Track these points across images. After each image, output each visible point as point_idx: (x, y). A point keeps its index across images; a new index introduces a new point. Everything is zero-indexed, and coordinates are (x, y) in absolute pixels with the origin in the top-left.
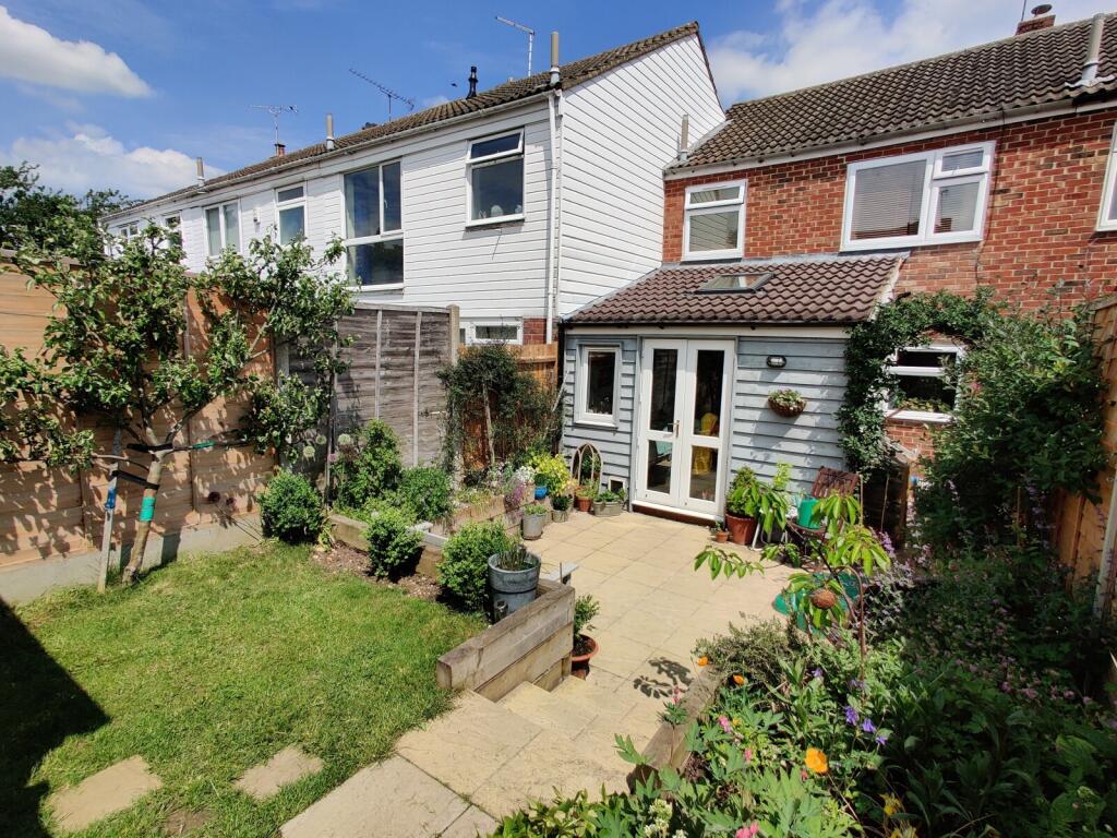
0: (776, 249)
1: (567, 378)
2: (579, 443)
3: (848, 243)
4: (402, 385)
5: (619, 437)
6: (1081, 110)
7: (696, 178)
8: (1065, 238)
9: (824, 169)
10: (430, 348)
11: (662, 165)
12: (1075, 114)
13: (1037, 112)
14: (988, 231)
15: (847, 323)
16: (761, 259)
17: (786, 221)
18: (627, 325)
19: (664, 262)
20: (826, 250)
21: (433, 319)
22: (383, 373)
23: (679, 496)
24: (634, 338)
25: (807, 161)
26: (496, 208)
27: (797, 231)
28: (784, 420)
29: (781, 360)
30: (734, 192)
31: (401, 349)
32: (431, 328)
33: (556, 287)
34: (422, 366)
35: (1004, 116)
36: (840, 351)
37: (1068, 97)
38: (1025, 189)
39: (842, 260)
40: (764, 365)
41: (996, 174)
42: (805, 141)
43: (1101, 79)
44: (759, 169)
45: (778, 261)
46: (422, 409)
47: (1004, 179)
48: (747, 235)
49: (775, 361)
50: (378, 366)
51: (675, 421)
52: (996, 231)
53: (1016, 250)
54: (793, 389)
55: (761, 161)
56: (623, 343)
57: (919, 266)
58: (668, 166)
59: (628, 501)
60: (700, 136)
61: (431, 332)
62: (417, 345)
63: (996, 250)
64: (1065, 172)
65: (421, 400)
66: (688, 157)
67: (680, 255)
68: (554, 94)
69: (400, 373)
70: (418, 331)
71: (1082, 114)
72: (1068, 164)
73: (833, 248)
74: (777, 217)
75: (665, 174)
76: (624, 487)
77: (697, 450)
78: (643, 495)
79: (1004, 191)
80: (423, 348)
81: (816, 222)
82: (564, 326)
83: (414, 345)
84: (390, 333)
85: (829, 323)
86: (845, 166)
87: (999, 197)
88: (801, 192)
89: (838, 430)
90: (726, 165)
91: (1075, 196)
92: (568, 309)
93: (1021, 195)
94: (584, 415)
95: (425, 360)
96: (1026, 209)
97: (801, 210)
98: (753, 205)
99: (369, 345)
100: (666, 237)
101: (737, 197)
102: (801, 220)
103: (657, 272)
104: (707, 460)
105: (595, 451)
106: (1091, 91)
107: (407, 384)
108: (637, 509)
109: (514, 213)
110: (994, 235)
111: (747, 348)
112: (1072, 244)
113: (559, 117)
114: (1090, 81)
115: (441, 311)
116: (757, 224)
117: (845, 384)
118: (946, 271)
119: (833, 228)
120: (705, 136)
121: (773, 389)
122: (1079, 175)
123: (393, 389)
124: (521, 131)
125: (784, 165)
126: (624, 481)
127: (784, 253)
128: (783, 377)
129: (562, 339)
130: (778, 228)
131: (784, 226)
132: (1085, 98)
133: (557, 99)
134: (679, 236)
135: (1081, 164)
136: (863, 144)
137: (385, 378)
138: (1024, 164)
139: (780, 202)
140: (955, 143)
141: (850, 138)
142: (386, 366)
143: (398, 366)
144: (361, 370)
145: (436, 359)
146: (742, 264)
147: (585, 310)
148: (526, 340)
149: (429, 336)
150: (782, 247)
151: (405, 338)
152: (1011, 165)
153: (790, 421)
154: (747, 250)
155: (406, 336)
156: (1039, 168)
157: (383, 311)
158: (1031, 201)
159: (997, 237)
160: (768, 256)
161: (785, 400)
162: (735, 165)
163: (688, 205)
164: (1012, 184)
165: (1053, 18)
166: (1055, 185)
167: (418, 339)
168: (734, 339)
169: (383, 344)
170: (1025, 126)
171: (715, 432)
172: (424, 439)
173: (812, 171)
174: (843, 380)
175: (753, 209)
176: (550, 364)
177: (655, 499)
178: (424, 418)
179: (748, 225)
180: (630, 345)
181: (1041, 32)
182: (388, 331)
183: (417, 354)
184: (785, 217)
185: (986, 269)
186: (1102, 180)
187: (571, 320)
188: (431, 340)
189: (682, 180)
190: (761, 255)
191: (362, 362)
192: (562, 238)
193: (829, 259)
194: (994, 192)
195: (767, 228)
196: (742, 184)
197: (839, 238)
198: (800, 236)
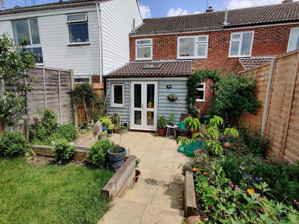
0: (161, 58)
1: (108, 93)
2: (113, 113)
3: (179, 57)
4: (55, 96)
5: (125, 110)
6: (225, 30)
7: (138, 37)
8: (223, 59)
9: (172, 38)
10: (64, 84)
11: (129, 32)
12: (223, 31)
13: (216, 29)
14: (208, 56)
15: (187, 76)
16: (157, 60)
17: (163, 51)
18: (126, 77)
19: (130, 61)
20: (173, 59)
21: (64, 73)
22: (47, 92)
23: (144, 125)
24: (128, 81)
25: (168, 35)
26: (78, 40)
27: (166, 53)
28: (171, 102)
29: (170, 86)
30: (149, 42)
31: (53, 84)
32: (64, 77)
33: (102, 66)
34: (62, 90)
35: (210, 29)
36: (185, 83)
37: (222, 26)
38: (215, 47)
39: (178, 61)
40: (166, 88)
41: (209, 43)
42: (167, 30)
43: (227, 23)
44: (155, 36)
45: (162, 61)
46: (63, 105)
47: (211, 44)
48: (153, 54)
49: (169, 86)
50: (45, 90)
51: (142, 105)
52: (210, 56)
53: (214, 61)
54: (174, 94)
55: (156, 34)
56: (125, 82)
57: (195, 64)
58: (130, 33)
59: (129, 128)
60: (137, 26)
61: (64, 78)
62: (59, 82)
63: (210, 61)
64: (222, 44)
65: (62, 101)
66: (135, 31)
67: (135, 59)
68: (98, 2)
69: (53, 92)
70: (59, 77)
71: (225, 31)
72: (223, 42)
73: (175, 58)
74: (161, 49)
75: (129, 35)
76: (128, 125)
77: (148, 113)
78: (133, 126)
79: (211, 47)
80: (61, 84)
81: (171, 51)
82: (105, 78)
83: (58, 82)
84: (49, 78)
85: (182, 76)
86: (177, 37)
87: (210, 48)
88: (167, 43)
89: (186, 104)
90: (147, 34)
91: (224, 49)
92: (106, 73)
93: (214, 48)
94: (114, 105)
95: (62, 88)
96: (215, 51)
97: (167, 48)
98: (154, 46)
99: (40, 82)
100: (130, 53)
101: (150, 43)
102: (167, 50)
103: (129, 63)
104: (151, 115)
105: (118, 115)
106: (227, 26)
107: (57, 96)
108: (132, 130)
109: (85, 41)
110: (209, 57)
111: (161, 83)
112: (224, 60)
113: (100, 11)
114: (226, 24)
115: (67, 71)
116: (156, 51)
117: (187, 92)
118: (200, 65)
119: (175, 53)
120: (138, 26)
121: (169, 94)
122: (225, 45)
123: (51, 98)
124: (86, 13)
125: (162, 35)
126: (128, 123)
127: (163, 59)
128: (170, 90)
129: (105, 82)
130: (161, 52)
131: (163, 52)
132: (225, 27)
133: (99, 4)
134: (134, 53)
135: (225, 42)
136: (181, 32)
137: (47, 94)
138: (214, 41)
139: (161, 45)
140: (201, 35)
141: (178, 30)
142: (48, 90)
143: (53, 90)
144: (38, 91)
145: (66, 87)
146: (152, 62)
147: (112, 73)
148: (93, 82)
149: (63, 80)
150: (163, 57)
151: (54, 80)
152: (212, 41)
153: (174, 102)
154: (153, 58)
155: (55, 79)
156: (217, 42)
157: (45, 69)
158: (216, 50)
159: (210, 58)
160: (159, 60)
161: (172, 97)
162: (149, 34)
163: (136, 45)
164: (212, 46)
165: (212, 10)
166: (220, 47)
167: (60, 80)
168: (157, 81)
169: (46, 82)
170: (214, 32)
171: (153, 106)
172: (64, 115)
173: (169, 38)
174: (186, 91)
175: (154, 47)
176: (102, 89)
177: (137, 127)
178: (63, 108)
179: (153, 51)
180: (127, 83)
181: (211, 12)
182: (48, 77)
183: (60, 86)
184: (163, 49)
185: (208, 65)
186: (229, 46)
187: (108, 76)
188: (64, 81)
189: (135, 37)
190: (157, 59)
191: (38, 88)
192: (103, 50)
193: (175, 61)
194: (209, 47)
195: (158, 52)
196: (151, 40)
197: (176, 56)
198: (167, 55)
